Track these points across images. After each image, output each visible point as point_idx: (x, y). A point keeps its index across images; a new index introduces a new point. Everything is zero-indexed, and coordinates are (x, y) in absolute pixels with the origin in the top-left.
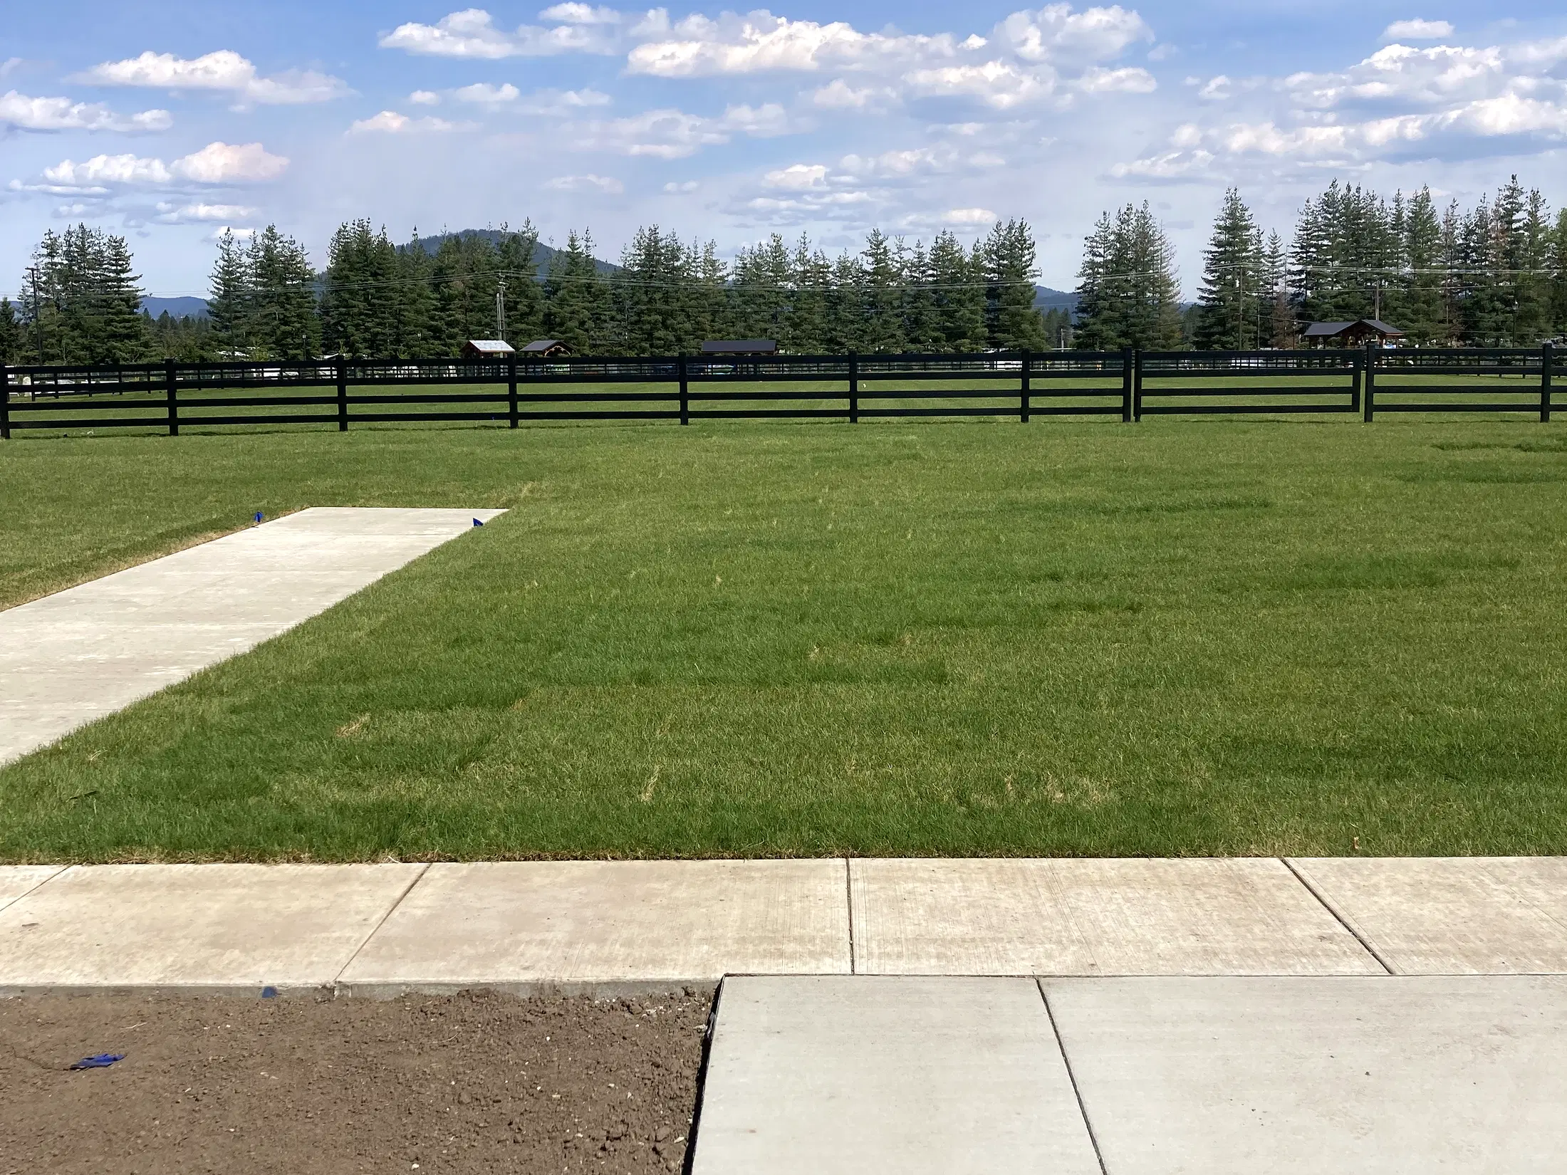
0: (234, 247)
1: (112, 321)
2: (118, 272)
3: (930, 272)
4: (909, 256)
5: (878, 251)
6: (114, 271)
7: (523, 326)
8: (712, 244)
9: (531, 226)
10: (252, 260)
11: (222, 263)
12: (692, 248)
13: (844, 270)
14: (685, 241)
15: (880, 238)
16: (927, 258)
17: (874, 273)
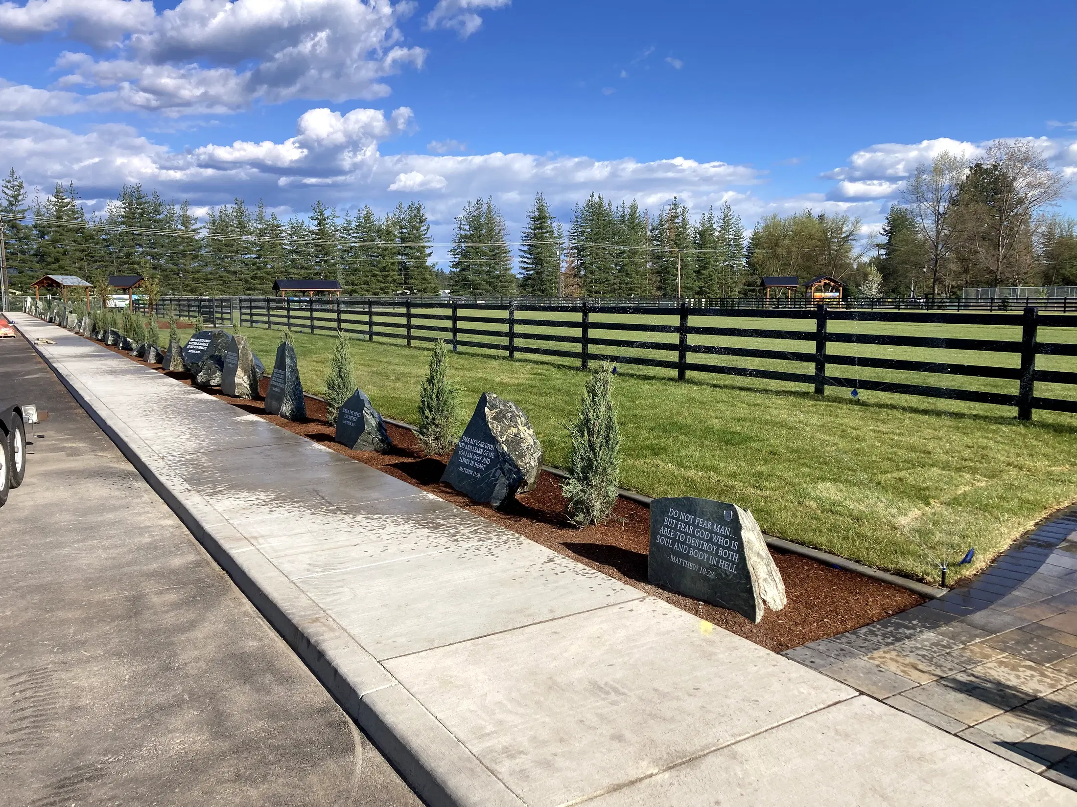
3: (355, 235)
5: (320, 218)
13: (294, 230)
14: (165, 199)
16: (354, 225)
17: (317, 234)
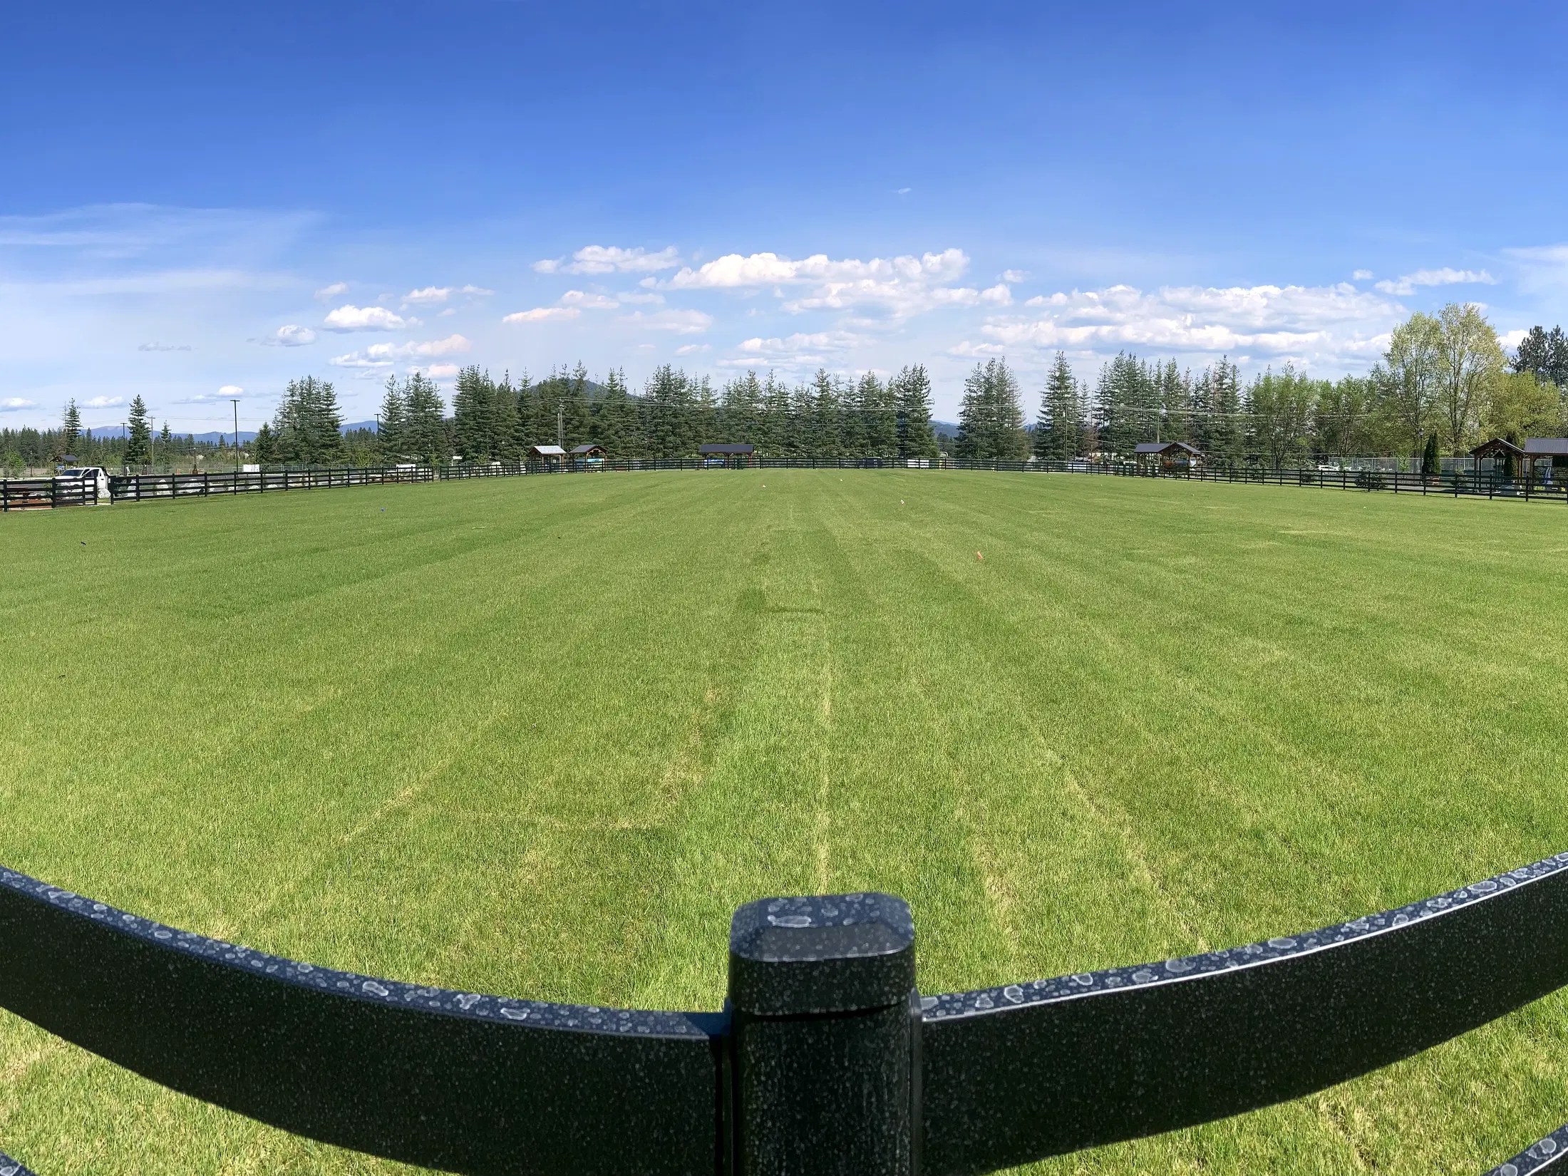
0: (395, 387)
1: (323, 436)
2: (328, 405)
3: (859, 399)
4: (843, 388)
5: (823, 384)
6: (326, 405)
7: (575, 435)
8: (708, 377)
9: (582, 366)
10: (406, 396)
11: (388, 398)
12: (694, 381)
13: (800, 396)
14: (690, 376)
15: (825, 375)
16: (856, 391)
17: (819, 399)
